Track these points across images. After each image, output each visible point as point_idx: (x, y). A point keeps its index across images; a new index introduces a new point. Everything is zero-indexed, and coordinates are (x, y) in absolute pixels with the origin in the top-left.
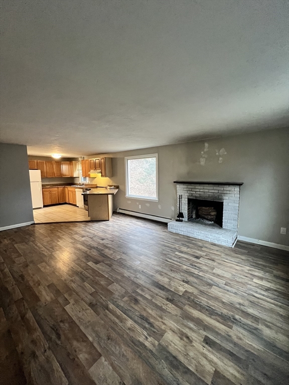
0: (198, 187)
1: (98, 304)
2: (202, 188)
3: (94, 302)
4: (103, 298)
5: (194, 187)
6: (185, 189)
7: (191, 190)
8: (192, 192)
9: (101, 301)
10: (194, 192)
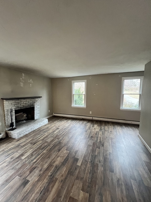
0: (23, 101)
1: (101, 144)
2: (25, 101)
3: (101, 145)
4: (98, 144)
5: (20, 101)
6: (13, 104)
7: (17, 103)
8: (18, 105)
9: (99, 144)
10: (20, 105)
